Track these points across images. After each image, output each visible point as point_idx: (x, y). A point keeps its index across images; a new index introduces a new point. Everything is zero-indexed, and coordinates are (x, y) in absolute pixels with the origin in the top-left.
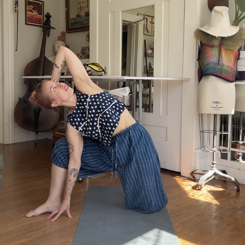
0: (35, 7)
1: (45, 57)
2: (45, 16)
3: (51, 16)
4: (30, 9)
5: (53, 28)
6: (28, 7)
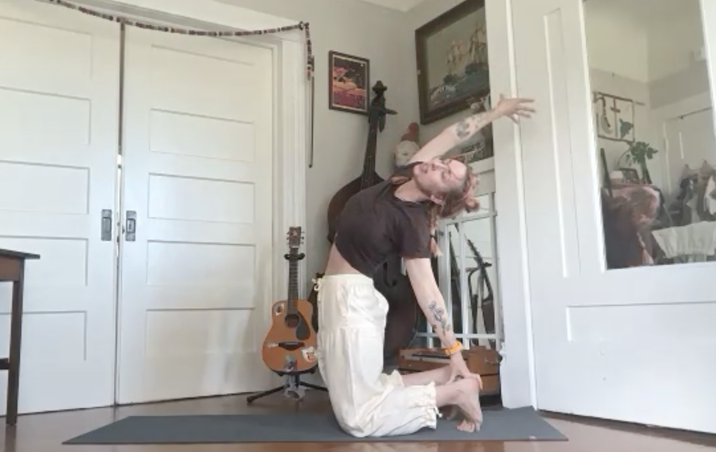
0: (350, 71)
1: (375, 174)
2: (374, 89)
3: (385, 89)
4: (339, 76)
5: (392, 112)
6: (335, 70)
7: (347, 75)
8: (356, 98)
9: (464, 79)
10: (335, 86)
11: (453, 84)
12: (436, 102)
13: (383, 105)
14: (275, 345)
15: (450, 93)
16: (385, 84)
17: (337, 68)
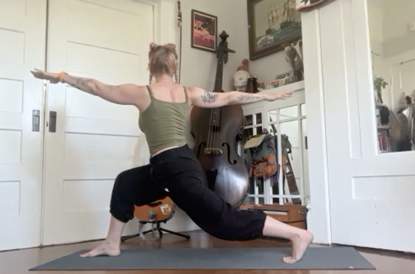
0: (205, 24)
2: (220, 36)
3: (228, 36)
4: (198, 26)
5: (233, 52)
6: (195, 22)
8: (208, 41)
9: (279, 32)
10: (195, 33)
11: (272, 35)
12: (261, 46)
13: (227, 46)
15: (270, 40)
16: (227, 33)
17: (197, 21)
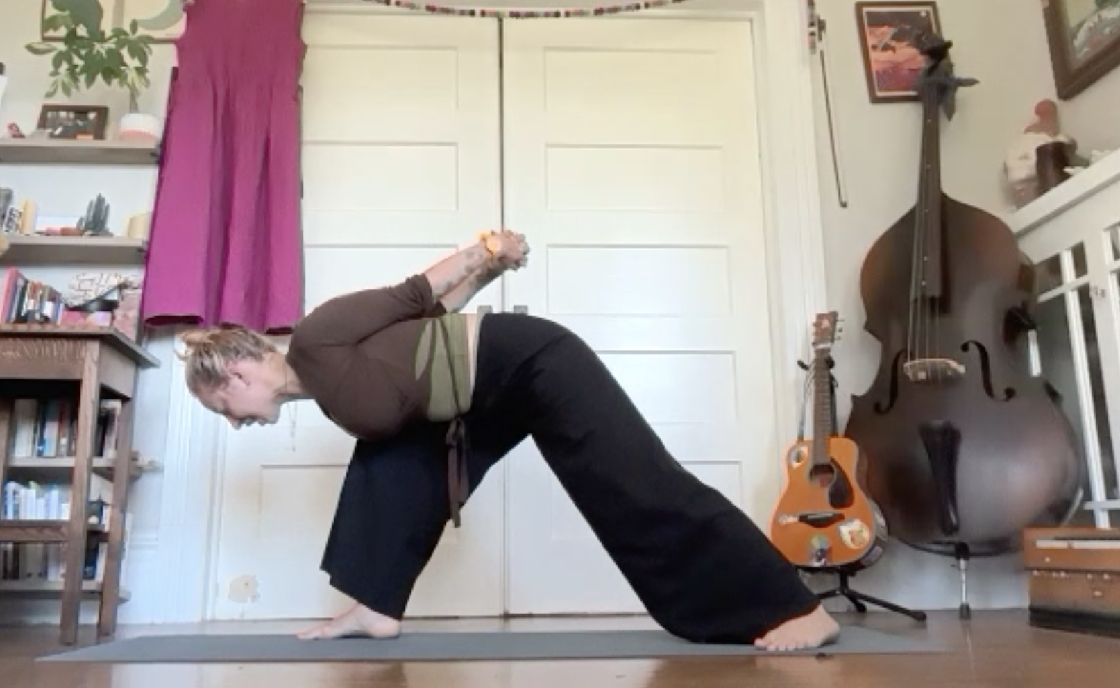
0: (900, 31)
4: (880, 41)
5: (969, 82)
6: (871, 33)
7: (896, 37)
10: (877, 61)
12: (1085, 50)
14: (792, 519)
17: (874, 29)
